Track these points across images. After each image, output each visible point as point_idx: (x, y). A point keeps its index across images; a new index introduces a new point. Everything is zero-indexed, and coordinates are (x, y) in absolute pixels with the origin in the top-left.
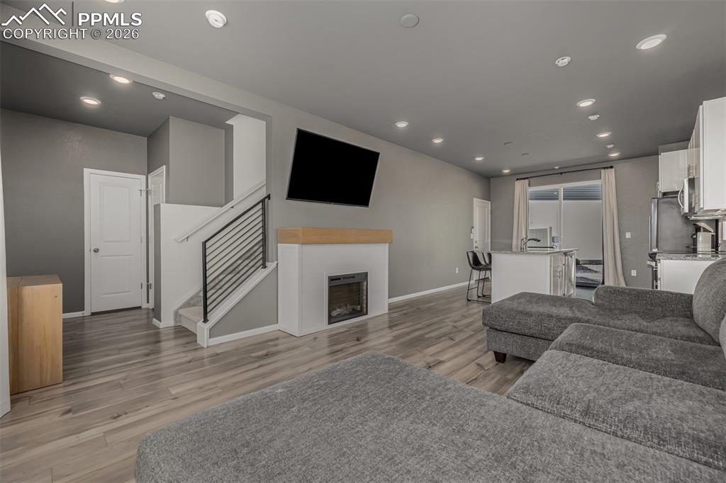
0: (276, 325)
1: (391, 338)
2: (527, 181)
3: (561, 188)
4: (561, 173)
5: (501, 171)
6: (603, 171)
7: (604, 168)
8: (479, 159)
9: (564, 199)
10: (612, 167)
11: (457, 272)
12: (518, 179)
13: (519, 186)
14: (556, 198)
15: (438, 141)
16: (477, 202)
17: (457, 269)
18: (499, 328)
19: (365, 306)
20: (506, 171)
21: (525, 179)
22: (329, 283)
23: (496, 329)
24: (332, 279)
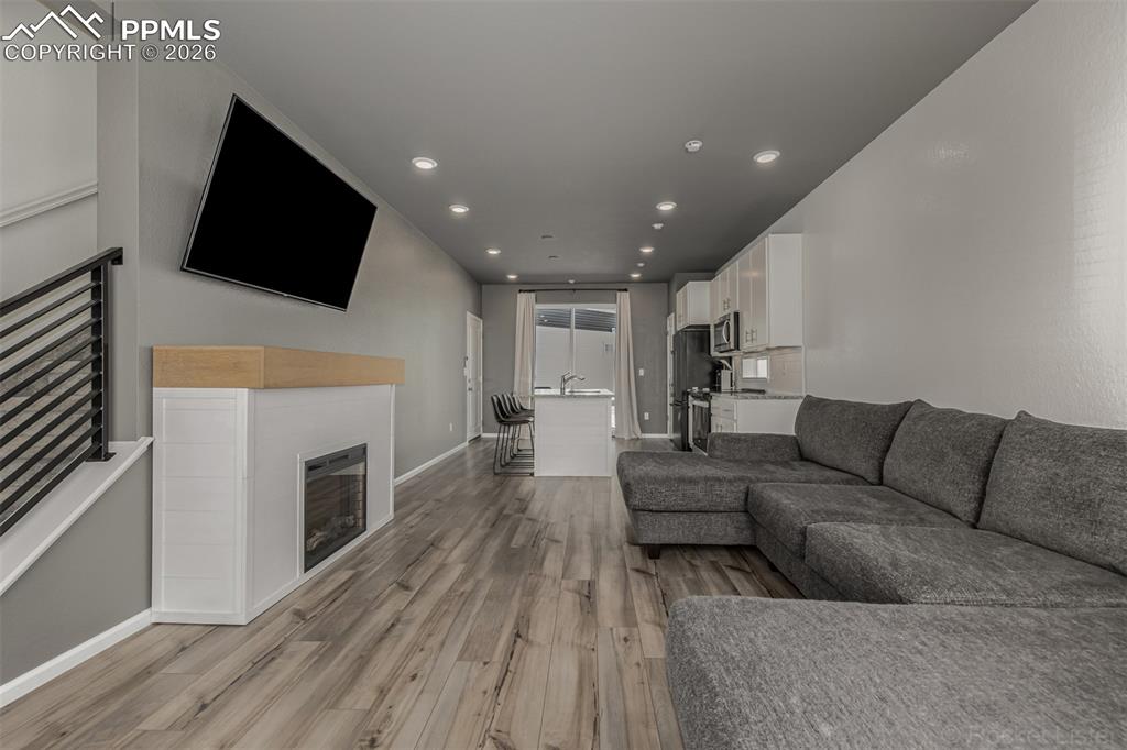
0: (146, 613)
1: (462, 566)
2: (533, 295)
3: (573, 308)
4: (574, 290)
5: (505, 275)
6: (619, 293)
7: (620, 290)
8: (493, 252)
9: (576, 328)
10: (626, 290)
11: (451, 429)
12: (520, 291)
13: (523, 300)
14: (566, 325)
15: (459, 210)
16: (470, 316)
17: (451, 426)
18: (654, 508)
19: (360, 514)
20: (512, 277)
21: (530, 291)
22: (307, 477)
23: (651, 511)
24: (311, 467)
